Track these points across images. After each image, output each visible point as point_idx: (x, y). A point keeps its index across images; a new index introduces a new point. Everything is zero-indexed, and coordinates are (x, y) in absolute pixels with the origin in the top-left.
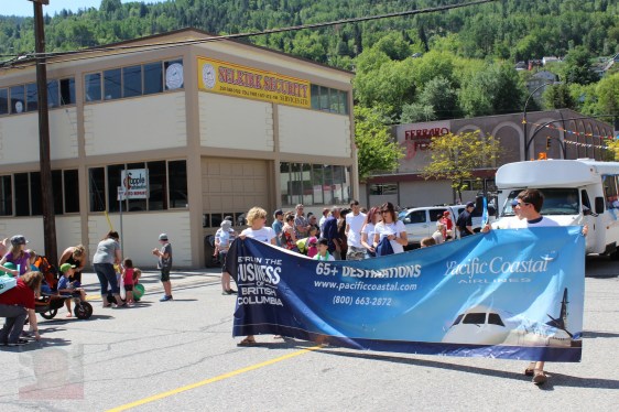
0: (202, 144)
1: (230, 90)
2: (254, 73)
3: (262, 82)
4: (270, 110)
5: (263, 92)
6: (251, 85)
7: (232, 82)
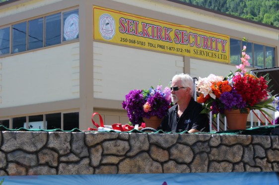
0: (96, 95)
1: (131, 41)
2: (163, 25)
3: (172, 35)
4: (182, 64)
5: (173, 45)
6: (160, 38)
7: (136, 33)
